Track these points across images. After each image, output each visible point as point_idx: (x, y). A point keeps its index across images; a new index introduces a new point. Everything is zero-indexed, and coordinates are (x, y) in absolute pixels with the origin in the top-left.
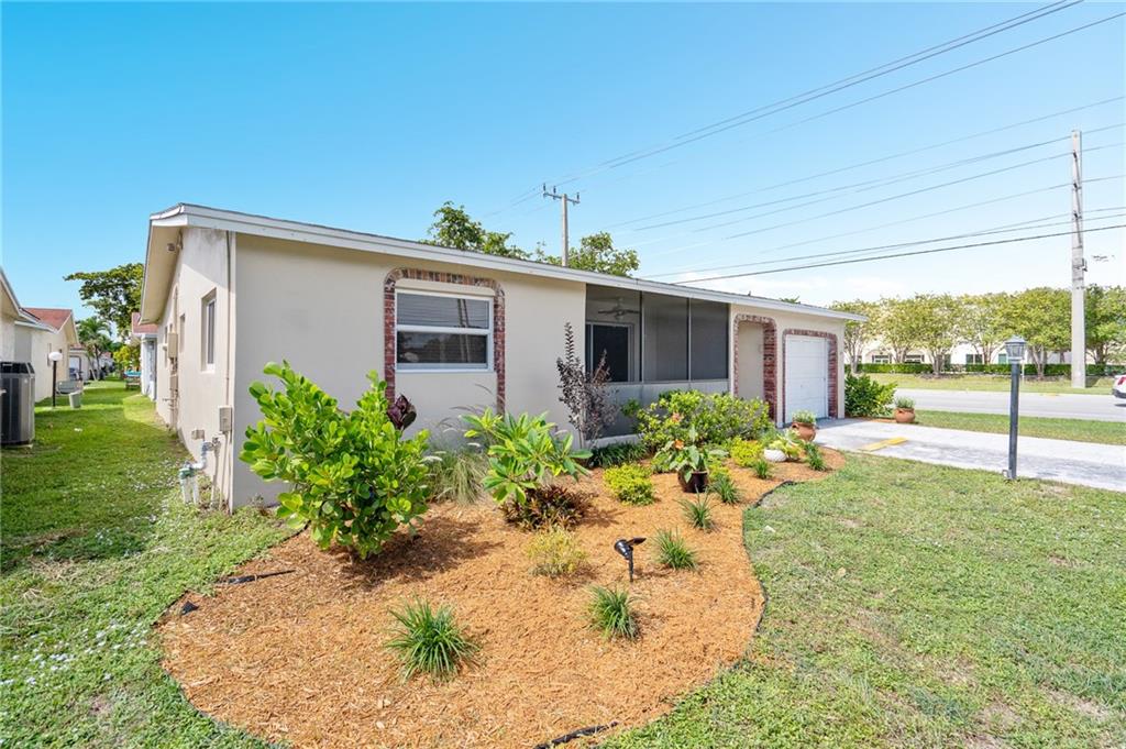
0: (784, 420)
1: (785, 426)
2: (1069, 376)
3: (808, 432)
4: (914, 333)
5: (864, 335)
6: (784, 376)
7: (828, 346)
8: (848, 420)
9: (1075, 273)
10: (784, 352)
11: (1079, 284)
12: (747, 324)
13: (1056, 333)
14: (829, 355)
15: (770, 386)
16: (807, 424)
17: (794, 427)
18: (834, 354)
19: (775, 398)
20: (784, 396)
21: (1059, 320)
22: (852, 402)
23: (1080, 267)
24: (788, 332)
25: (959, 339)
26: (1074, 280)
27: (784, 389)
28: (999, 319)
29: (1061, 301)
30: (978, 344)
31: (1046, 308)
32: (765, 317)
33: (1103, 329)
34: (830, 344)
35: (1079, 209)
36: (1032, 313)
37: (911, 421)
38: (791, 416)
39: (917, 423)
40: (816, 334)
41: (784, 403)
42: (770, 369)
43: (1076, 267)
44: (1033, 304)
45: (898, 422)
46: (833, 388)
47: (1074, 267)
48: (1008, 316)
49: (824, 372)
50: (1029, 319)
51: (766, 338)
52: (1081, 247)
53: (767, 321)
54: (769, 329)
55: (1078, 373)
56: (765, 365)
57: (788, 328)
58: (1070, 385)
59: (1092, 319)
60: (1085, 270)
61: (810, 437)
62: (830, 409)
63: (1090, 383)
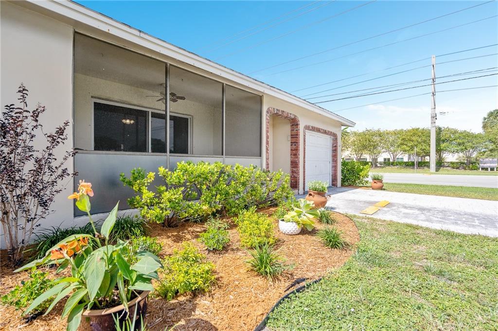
0: (304, 188)
1: (305, 193)
2: (429, 167)
3: (321, 199)
4: (364, 147)
5: (343, 148)
6: (304, 158)
7: (332, 141)
8: (344, 189)
9: (432, 120)
10: (305, 141)
11: (434, 125)
12: (277, 117)
13: (424, 147)
14: (333, 147)
15: (294, 164)
16: (321, 193)
17: (310, 195)
18: (336, 146)
19: (298, 173)
20: (304, 172)
21: (424, 142)
22: (345, 177)
23: (434, 117)
24: (307, 128)
25: (383, 150)
26: (432, 123)
27: (304, 167)
28: (400, 141)
29: (426, 134)
30: (391, 153)
31: (419, 136)
32: (291, 112)
33: (443, 145)
34: (333, 140)
35: (435, 91)
36: (414, 138)
37: (381, 188)
38: (309, 185)
39: (384, 189)
40: (325, 132)
41: (304, 177)
42: (295, 152)
43: (433, 117)
44: (414, 134)
45: (373, 189)
46: (335, 167)
47: (432, 117)
48: (403, 139)
49: (330, 158)
50: (413, 141)
51: (292, 130)
52: (435, 108)
53: (293, 117)
54: (294, 123)
55: (433, 165)
56: (292, 150)
57: (308, 124)
58: (429, 171)
59: (439, 141)
60: (436, 119)
61: (323, 204)
62: (333, 181)
63: (437, 170)
